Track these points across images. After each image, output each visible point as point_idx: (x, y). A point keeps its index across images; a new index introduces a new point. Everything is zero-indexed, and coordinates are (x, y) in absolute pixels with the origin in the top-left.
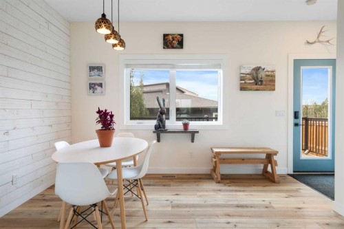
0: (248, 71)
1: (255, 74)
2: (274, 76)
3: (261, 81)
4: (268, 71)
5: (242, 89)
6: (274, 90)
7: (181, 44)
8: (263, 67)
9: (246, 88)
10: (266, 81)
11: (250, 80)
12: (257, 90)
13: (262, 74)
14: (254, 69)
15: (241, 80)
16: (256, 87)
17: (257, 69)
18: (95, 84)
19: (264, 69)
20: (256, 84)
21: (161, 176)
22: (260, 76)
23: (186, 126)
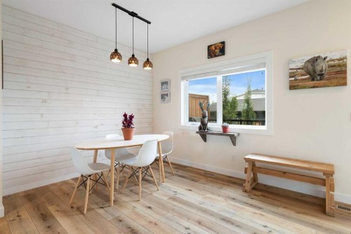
0: (300, 65)
1: (310, 67)
2: (345, 65)
3: (321, 75)
4: (334, 60)
5: (292, 87)
6: (345, 84)
7: (222, 52)
8: (323, 56)
9: (298, 86)
10: (329, 73)
11: (302, 75)
12: (314, 87)
13: (322, 66)
14: (308, 61)
15: (290, 77)
16: (312, 83)
17: (314, 60)
18: (164, 95)
19: (325, 59)
20: (313, 80)
21: (203, 172)
22: (318, 68)
23: (225, 128)
